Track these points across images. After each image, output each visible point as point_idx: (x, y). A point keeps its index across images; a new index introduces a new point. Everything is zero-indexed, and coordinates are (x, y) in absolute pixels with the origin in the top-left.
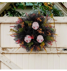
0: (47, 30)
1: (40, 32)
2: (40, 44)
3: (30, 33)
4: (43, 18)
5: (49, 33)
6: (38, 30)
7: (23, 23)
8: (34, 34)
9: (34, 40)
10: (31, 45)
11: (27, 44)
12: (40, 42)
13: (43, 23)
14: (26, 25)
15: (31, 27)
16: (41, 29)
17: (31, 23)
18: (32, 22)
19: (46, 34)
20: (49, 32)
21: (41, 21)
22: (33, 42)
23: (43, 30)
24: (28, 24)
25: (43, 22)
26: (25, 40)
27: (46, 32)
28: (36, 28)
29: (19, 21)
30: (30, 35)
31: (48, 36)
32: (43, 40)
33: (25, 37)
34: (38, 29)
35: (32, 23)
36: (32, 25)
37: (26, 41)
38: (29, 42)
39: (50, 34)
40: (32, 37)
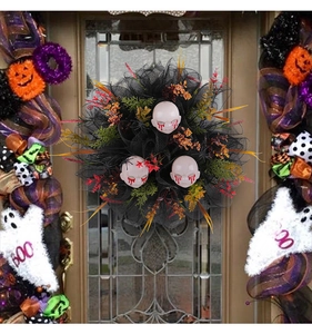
0: (214, 135)
1: (186, 143)
2: (184, 191)
3: (144, 147)
4: (199, 84)
5: (220, 147)
6: (175, 136)
7: (116, 105)
8: (163, 150)
9: (160, 177)
10: (149, 197)
11: (133, 194)
12: (185, 183)
13: (195, 106)
14: (127, 114)
15: (148, 124)
16: (189, 133)
17: (149, 107)
18: (151, 100)
19: (207, 152)
20: (222, 142)
21: (188, 96)
22: (156, 184)
23: (196, 137)
24: (134, 111)
25: (198, 101)
26: (124, 176)
27: (209, 142)
28: (168, 129)
29: (100, 98)
30: (145, 154)
31: (219, 158)
32: (197, 177)
33: (124, 165)
34: (175, 132)
35: (152, 107)
36: (151, 113)
37: (127, 182)
38: (138, 183)
39: (226, 152)
40: (152, 163)
